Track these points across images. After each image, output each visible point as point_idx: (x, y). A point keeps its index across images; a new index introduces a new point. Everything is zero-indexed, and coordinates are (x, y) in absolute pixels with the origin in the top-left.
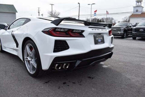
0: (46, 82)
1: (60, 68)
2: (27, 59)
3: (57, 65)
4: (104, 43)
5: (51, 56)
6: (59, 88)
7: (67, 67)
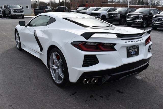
0: (73, 94)
1: (88, 82)
2: (53, 67)
3: (85, 79)
4: (139, 55)
5: (80, 71)
6: (86, 102)
7: (96, 81)
